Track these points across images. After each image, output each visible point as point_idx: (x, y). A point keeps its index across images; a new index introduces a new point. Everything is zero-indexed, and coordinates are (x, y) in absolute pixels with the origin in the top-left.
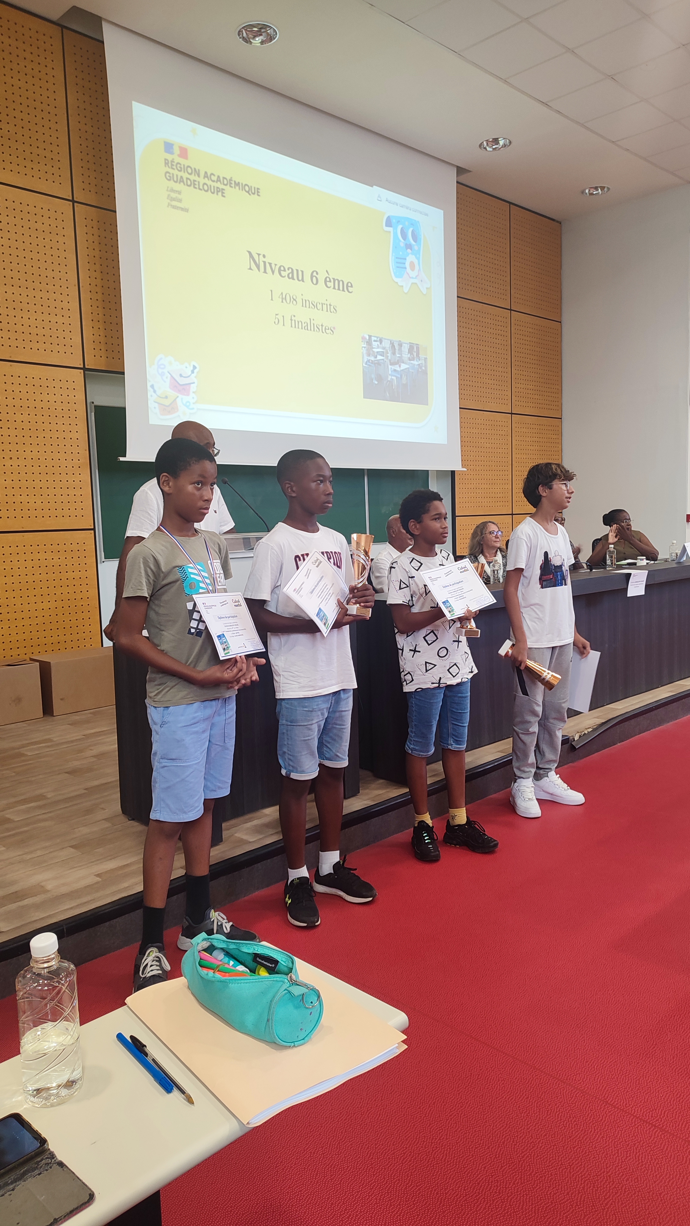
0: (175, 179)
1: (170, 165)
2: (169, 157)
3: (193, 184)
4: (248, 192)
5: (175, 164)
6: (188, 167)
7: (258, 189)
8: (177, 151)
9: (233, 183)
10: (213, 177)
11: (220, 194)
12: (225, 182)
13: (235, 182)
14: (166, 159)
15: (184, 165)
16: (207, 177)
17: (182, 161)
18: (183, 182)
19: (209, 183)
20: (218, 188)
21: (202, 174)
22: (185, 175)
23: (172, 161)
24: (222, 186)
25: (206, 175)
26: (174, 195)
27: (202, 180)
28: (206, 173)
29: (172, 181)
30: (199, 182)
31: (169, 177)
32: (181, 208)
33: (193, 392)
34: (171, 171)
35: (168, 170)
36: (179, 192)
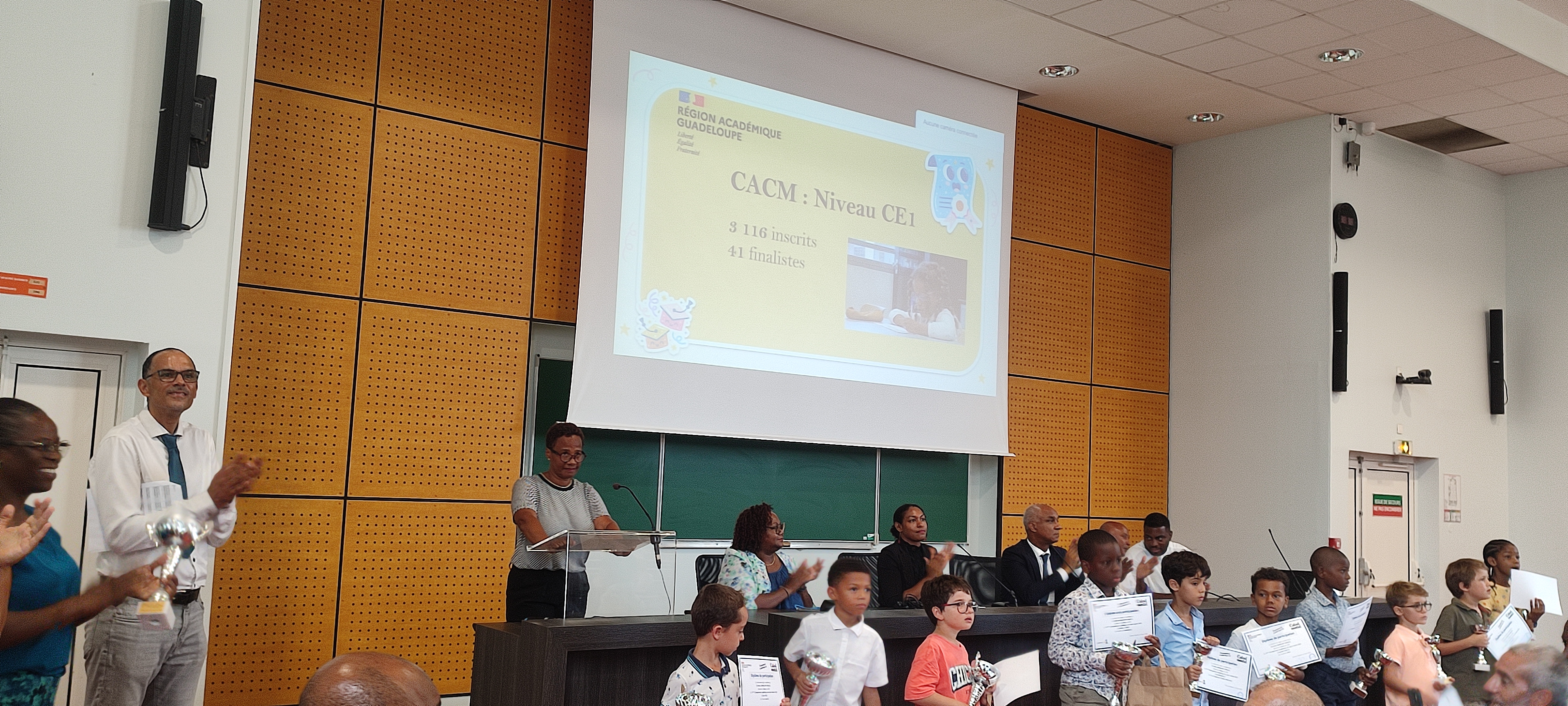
0: (688, 125)
1: (684, 112)
2: (684, 105)
3: (708, 129)
4: (767, 135)
5: (689, 111)
6: (703, 113)
7: (778, 132)
8: (693, 99)
9: (751, 127)
10: (729, 121)
11: (736, 137)
12: (743, 126)
13: (753, 126)
14: (679, 107)
15: (699, 112)
16: (723, 122)
17: (698, 108)
18: (697, 127)
19: (725, 127)
20: (733, 132)
21: (718, 120)
22: (699, 121)
23: (687, 109)
24: (738, 131)
25: (722, 121)
26: (684, 139)
27: (717, 125)
28: (722, 118)
29: (685, 127)
30: (713, 127)
31: (681, 123)
32: (693, 152)
33: (687, 327)
34: (684, 118)
35: (681, 116)
36: (691, 137)
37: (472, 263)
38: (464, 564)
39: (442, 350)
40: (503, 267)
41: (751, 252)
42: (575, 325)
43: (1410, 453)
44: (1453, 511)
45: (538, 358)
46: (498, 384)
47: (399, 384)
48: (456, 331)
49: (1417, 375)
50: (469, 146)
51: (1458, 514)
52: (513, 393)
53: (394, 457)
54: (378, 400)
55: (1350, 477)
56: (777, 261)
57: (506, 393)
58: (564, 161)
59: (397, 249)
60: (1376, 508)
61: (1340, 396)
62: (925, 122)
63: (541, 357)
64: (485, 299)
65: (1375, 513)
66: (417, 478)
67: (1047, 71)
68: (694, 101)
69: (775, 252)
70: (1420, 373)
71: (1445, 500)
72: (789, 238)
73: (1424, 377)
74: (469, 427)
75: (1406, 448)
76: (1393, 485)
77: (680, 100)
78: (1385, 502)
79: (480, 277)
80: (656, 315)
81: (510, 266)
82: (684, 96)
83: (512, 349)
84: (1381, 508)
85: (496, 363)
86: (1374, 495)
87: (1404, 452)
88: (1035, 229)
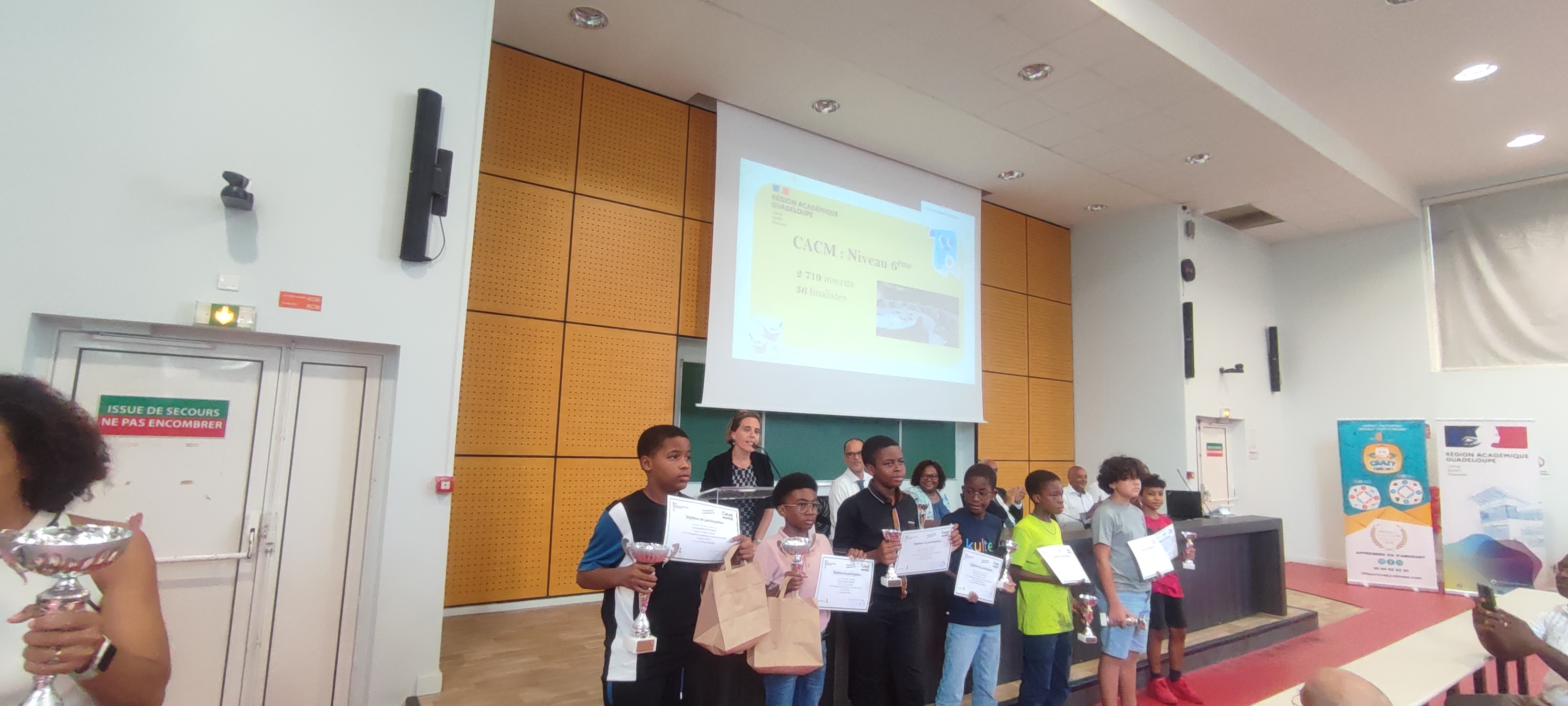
0: (779, 207)
1: (776, 198)
2: (776, 194)
3: (791, 209)
4: (829, 214)
5: (779, 198)
6: (788, 199)
7: (836, 213)
8: (781, 190)
9: (819, 209)
10: (805, 206)
11: (809, 215)
12: (814, 208)
14: (773, 196)
15: (786, 198)
17: (785, 196)
18: (784, 209)
19: (803, 209)
20: (808, 212)
21: (797, 204)
22: (786, 204)
23: (778, 196)
24: (810, 211)
25: (800, 204)
26: (776, 216)
27: (797, 207)
29: (777, 208)
30: (795, 209)
31: (774, 205)
32: (781, 224)
33: (779, 340)
34: (776, 202)
35: (774, 201)
36: (781, 215)
40: (659, 300)
42: (706, 339)
43: (1229, 417)
45: (682, 362)
46: (657, 379)
48: (628, 343)
49: (1234, 368)
52: (666, 386)
54: (578, 392)
55: (1193, 433)
57: (662, 384)
60: (1208, 451)
62: (927, 209)
63: (685, 361)
64: (647, 322)
65: (1208, 455)
66: (604, 443)
67: (1003, 176)
68: (782, 191)
70: (1236, 366)
71: (1249, 446)
73: (1238, 369)
75: (1226, 414)
76: (1218, 437)
77: (773, 191)
78: (1214, 448)
79: (643, 307)
80: (759, 332)
82: (776, 188)
83: (666, 355)
84: (1211, 451)
85: (655, 365)
86: (1207, 444)
87: (1225, 416)
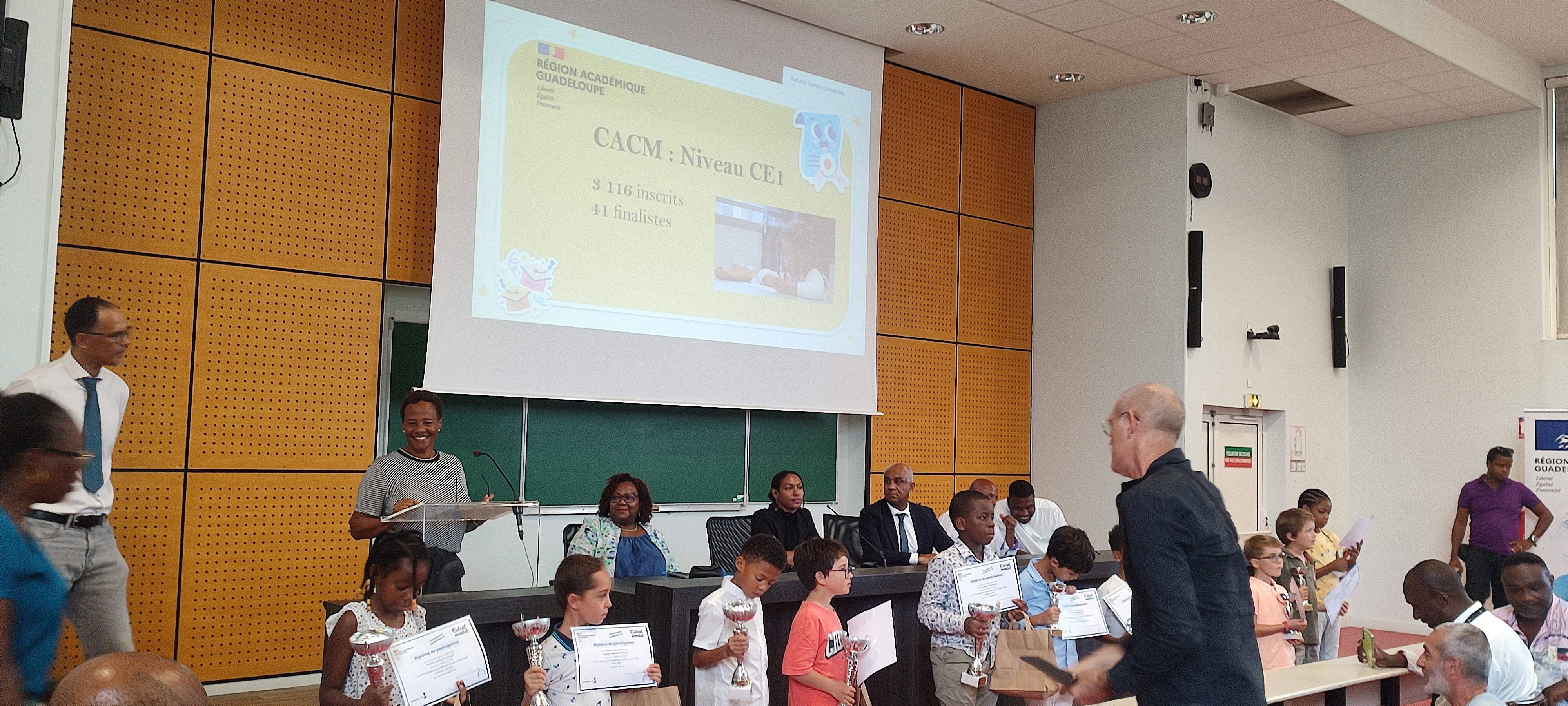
0: (548, 78)
1: (543, 65)
2: (543, 58)
3: (568, 83)
4: (631, 90)
5: (549, 64)
6: (563, 66)
7: (642, 87)
9: (614, 81)
10: (591, 75)
11: (598, 92)
12: (605, 80)
13: (616, 80)
14: (538, 60)
15: (559, 66)
16: (585, 76)
17: (558, 61)
18: (557, 81)
19: (586, 81)
20: (595, 86)
21: (579, 73)
22: (559, 75)
23: (546, 61)
24: (600, 85)
25: (584, 74)
26: (544, 93)
27: (578, 79)
28: (584, 72)
29: (544, 80)
30: (575, 81)
31: (540, 76)
32: (553, 107)
33: (549, 288)
34: (544, 70)
35: (540, 69)
36: (552, 91)
37: (319, 222)
38: (316, 536)
39: (289, 314)
40: (352, 226)
41: (616, 210)
42: (430, 286)
43: (1259, 406)
44: (1299, 461)
45: (392, 321)
46: (350, 349)
47: (242, 350)
48: (303, 293)
49: (1267, 331)
50: (314, 98)
51: (1303, 464)
52: (366, 358)
53: (238, 426)
54: (219, 366)
55: (1203, 430)
56: (643, 220)
57: (358, 358)
58: (417, 115)
59: (237, 207)
60: (1227, 460)
61: (1195, 352)
62: (792, 79)
63: (397, 319)
64: (334, 260)
65: (1227, 465)
66: (264, 448)
67: (914, 29)
69: (641, 210)
70: (1269, 329)
71: (1291, 451)
72: (655, 196)
73: (1272, 333)
74: (319, 394)
75: (1255, 401)
76: (1243, 437)
77: (540, 52)
78: (1236, 454)
79: (327, 237)
80: (516, 277)
81: (361, 225)
83: (364, 312)
84: (1232, 460)
85: (347, 327)
86: (1226, 447)
87: (1253, 405)
88: (902, 188)
